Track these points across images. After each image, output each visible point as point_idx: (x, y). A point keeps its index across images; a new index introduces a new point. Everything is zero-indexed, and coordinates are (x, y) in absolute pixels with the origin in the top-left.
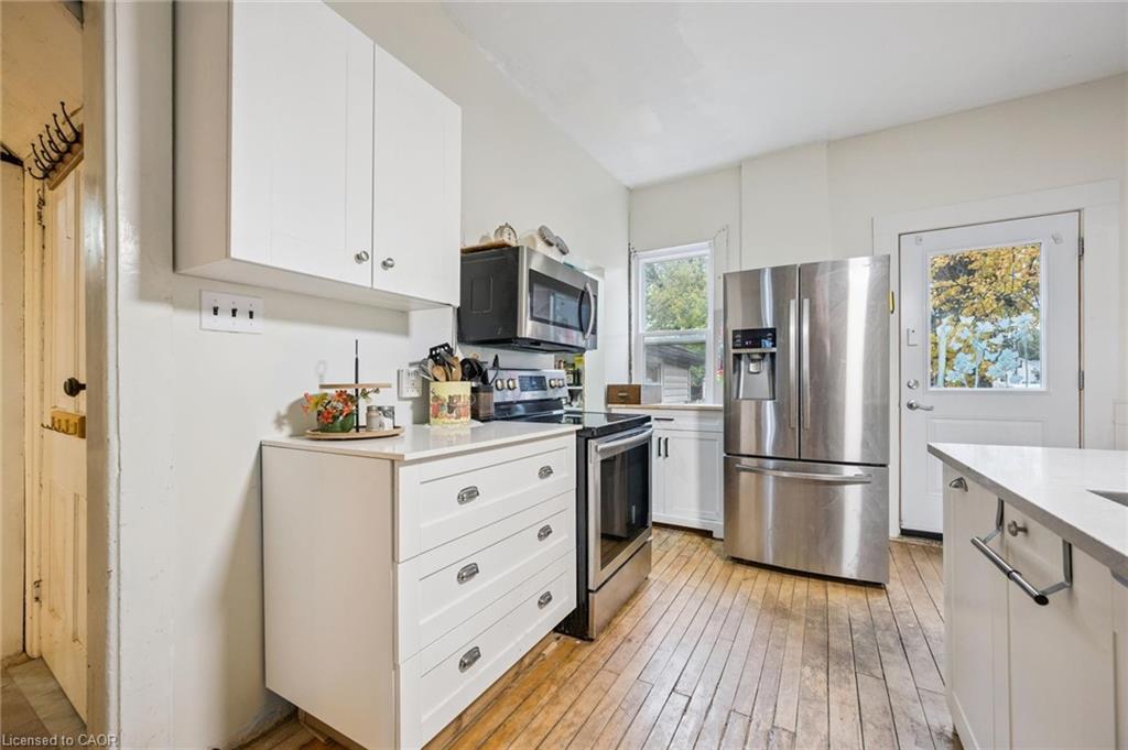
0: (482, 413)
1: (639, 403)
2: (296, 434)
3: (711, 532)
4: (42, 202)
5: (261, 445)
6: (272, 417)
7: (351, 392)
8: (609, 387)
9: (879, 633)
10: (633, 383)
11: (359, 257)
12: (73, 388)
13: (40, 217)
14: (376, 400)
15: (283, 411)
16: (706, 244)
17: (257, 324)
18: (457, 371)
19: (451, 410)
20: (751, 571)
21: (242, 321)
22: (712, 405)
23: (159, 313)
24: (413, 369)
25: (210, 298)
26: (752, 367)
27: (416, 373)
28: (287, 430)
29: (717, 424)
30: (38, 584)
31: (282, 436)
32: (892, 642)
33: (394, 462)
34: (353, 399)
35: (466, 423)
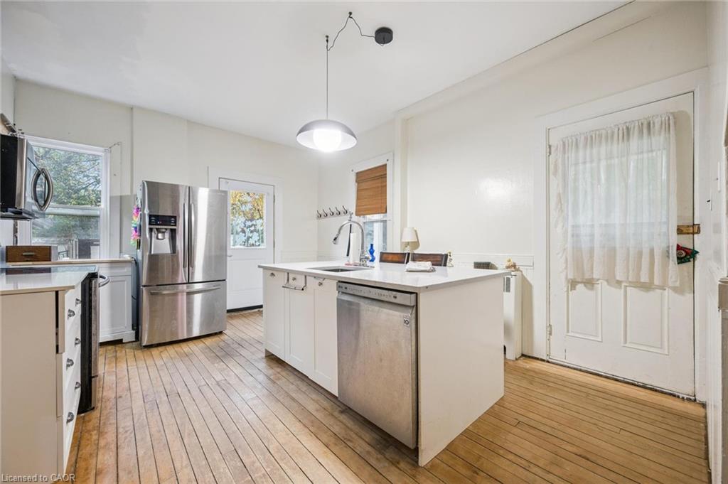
1: (50, 260)
3: (122, 340)
9: (232, 346)
10: (19, 245)
16: (102, 149)
20: (161, 349)
22: (118, 259)
26: (160, 236)
29: (125, 270)
32: (237, 346)
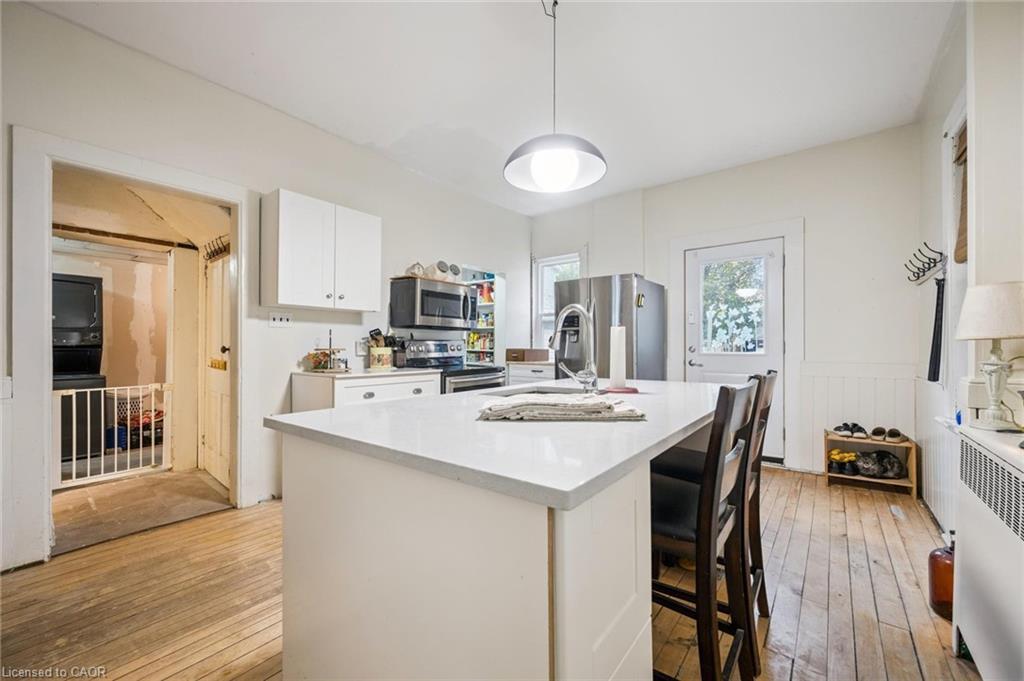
0: (398, 363)
2: (306, 370)
4: (206, 267)
5: (291, 375)
6: (296, 362)
7: (328, 352)
8: (508, 351)
10: (534, 348)
11: (328, 296)
12: (224, 350)
13: (206, 273)
14: (338, 356)
15: (301, 360)
16: (577, 254)
17: (290, 323)
18: (382, 343)
19: (379, 361)
21: (284, 323)
23: (255, 322)
24: (362, 341)
25: (272, 315)
26: (572, 339)
27: (364, 343)
28: (302, 368)
30: (203, 437)
31: (300, 370)
33: (333, 378)
34: (329, 356)
35: (388, 369)
